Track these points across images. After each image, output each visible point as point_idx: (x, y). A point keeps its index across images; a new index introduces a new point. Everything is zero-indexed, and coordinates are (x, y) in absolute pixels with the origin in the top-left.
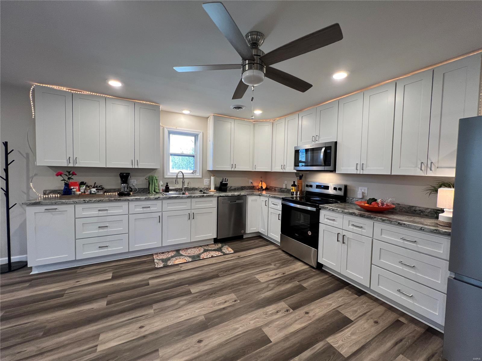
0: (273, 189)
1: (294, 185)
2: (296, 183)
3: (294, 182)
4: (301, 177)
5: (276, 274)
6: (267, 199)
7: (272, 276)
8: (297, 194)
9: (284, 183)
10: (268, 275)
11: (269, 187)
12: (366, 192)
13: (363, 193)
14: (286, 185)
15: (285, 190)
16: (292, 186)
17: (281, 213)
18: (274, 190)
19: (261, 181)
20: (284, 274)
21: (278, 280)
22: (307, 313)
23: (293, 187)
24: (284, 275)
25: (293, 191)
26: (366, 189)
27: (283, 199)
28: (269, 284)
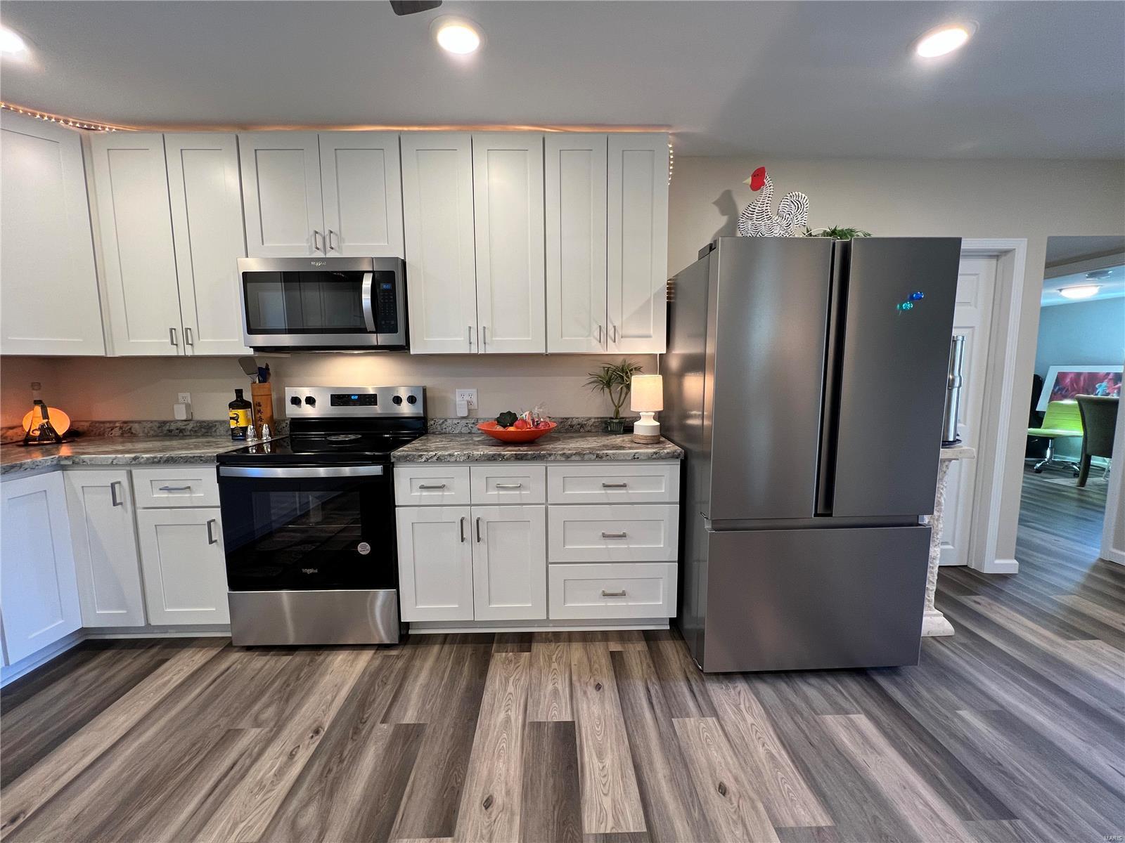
0: (117, 432)
1: (239, 403)
2: (247, 396)
3: (239, 393)
4: (264, 374)
5: (292, 756)
6: (120, 476)
7: (280, 774)
8: (258, 435)
9: (178, 403)
10: (261, 785)
11: (84, 426)
12: (474, 400)
13: (469, 403)
14: (188, 407)
15: (189, 427)
16: (233, 406)
17: (217, 515)
18: (122, 435)
19: (37, 402)
20: (317, 732)
21: (316, 769)
22: (488, 803)
23: (240, 412)
24: (322, 733)
25: (242, 423)
26: (474, 391)
27: (223, 460)
28: (294, 824)
